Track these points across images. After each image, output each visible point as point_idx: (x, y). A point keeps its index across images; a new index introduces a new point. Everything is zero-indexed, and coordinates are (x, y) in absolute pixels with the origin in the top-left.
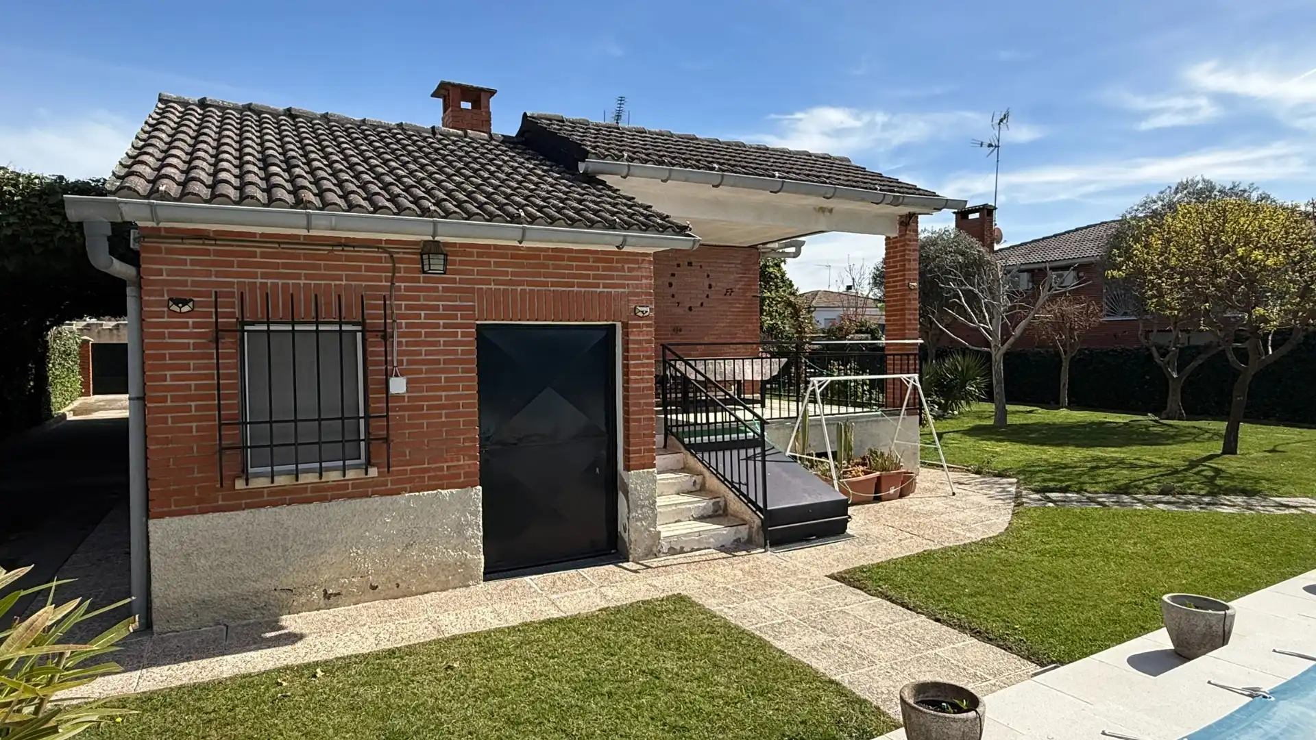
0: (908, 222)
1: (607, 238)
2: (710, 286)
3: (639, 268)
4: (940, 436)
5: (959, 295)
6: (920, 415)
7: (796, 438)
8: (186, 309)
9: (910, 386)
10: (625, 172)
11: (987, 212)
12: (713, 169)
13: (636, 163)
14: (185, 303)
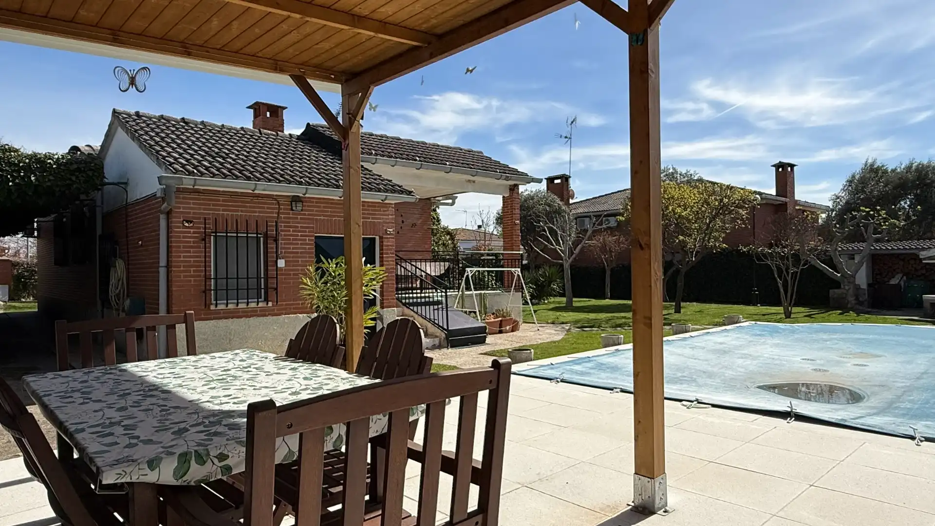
0: (514, 188)
1: (377, 196)
2: (403, 222)
3: (388, 210)
4: (535, 311)
5: (545, 230)
6: (522, 292)
7: (458, 303)
8: (192, 225)
9: (516, 275)
10: (374, 161)
11: (565, 178)
12: (416, 160)
13: (378, 157)
14: (191, 222)
